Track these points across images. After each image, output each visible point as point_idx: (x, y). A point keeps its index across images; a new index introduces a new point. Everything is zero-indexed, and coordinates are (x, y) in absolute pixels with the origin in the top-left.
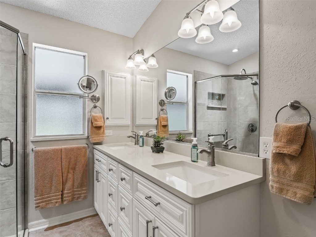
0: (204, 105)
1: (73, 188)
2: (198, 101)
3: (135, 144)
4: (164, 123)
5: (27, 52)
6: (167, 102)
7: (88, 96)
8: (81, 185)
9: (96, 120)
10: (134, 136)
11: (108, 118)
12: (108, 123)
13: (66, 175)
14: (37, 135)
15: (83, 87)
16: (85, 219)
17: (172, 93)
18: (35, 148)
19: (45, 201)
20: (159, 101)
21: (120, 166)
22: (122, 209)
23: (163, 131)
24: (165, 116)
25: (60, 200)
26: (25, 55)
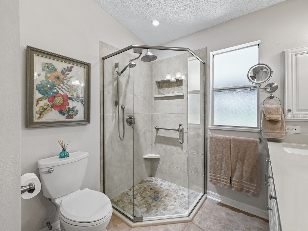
1: (242, 179)
7: (260, 87)
8: (251, 180)
9: (270, 113)
13: (235, 164)
14: (215, 124)
18: (212, 134)
19: (217, 180)
25: (228, 184)
26: (204, 64)
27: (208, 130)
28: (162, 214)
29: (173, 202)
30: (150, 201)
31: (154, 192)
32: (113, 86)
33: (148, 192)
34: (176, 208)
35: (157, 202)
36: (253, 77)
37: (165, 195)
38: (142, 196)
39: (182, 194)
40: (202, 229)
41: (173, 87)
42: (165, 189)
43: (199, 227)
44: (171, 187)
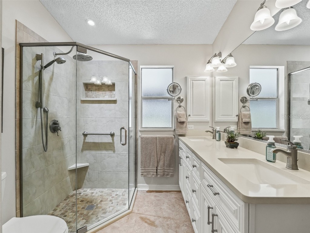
0: (303, 99)
1: (164, 167)
2: (293, 95)
3: (213, 138)
4: (245, 120)
5: (137, 72)
6: (250, 98)
7: (174, 99)
8: (169, 166)
9: (180, 117)
10: (212, 131)
11: (189, 115)
12: (190, 119)
13: (159, 156)
14: (143, 127)
15: (170, 91)
16: (172, 192)
17: (255, 89)
18: (141, 135)
19: (147, 172)
20: (240, 98)
21: (193, 155)
22: (193, 191)
23: (244, 127)
24: (248, 113)
25: (155, 173)
26: (136, 74)
27: (139, 132)
28: (104, 218)
29: (110, 204)
30: (85, 212)
31: (86, 203)
32: (33, 82)
33: (80, 205)
34: (114, 208)
35: (94, 210)
36: (173, 92)
37: (99, 201)
38: (73, 212)
39: (117, 195)
40: (141, 214)
41: (104, 91)
42: (98, 196)
43: (139, 214)
44: (104, 192)
